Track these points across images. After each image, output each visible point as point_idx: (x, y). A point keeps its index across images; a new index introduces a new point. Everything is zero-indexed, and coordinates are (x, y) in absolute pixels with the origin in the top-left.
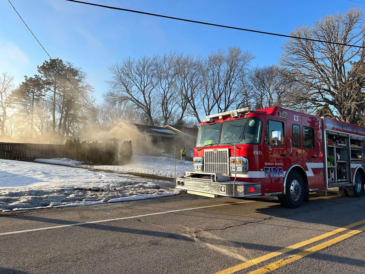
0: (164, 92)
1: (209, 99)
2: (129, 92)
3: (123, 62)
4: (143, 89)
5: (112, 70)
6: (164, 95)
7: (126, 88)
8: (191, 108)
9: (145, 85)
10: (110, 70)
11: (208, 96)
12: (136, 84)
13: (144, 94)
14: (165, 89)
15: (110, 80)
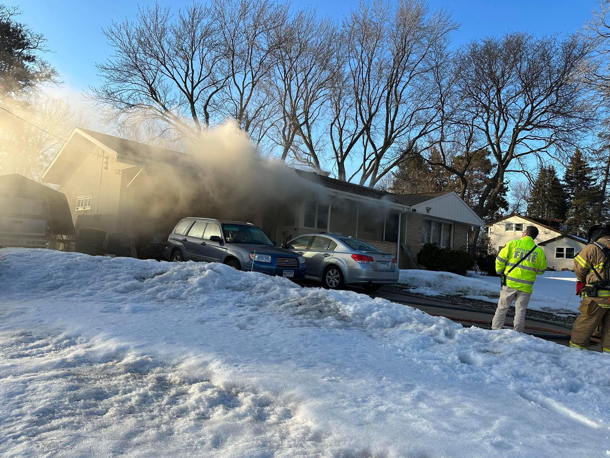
0: (242, 95)
1: (342, 129)
2: (156, 96)
3: (139, 14)
4: (190, 91)
5: (113, 37)
6: (241, 104)
7: (150, 86)
8: (304, 147)
9: (196, 80)
10: (108, 35)
11: (339, 123)
12: (173, 76)
13: (192, 103)
14: (244, 88)
15: (110, 64)
